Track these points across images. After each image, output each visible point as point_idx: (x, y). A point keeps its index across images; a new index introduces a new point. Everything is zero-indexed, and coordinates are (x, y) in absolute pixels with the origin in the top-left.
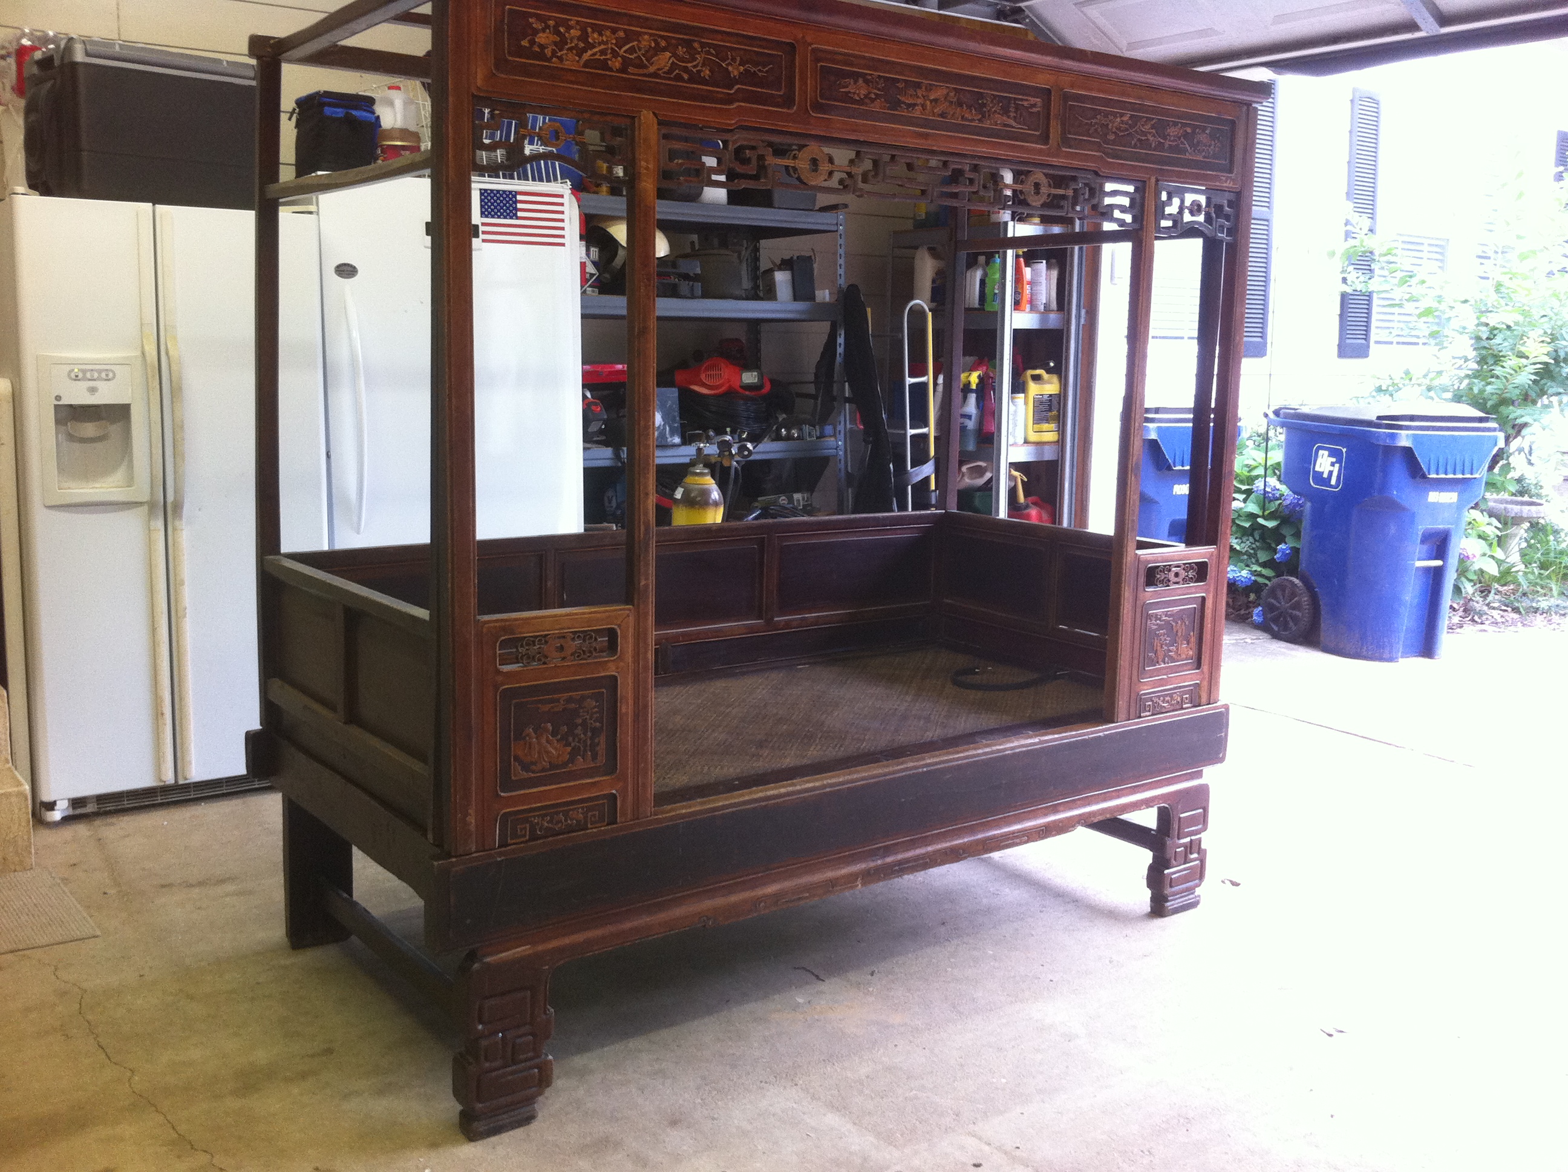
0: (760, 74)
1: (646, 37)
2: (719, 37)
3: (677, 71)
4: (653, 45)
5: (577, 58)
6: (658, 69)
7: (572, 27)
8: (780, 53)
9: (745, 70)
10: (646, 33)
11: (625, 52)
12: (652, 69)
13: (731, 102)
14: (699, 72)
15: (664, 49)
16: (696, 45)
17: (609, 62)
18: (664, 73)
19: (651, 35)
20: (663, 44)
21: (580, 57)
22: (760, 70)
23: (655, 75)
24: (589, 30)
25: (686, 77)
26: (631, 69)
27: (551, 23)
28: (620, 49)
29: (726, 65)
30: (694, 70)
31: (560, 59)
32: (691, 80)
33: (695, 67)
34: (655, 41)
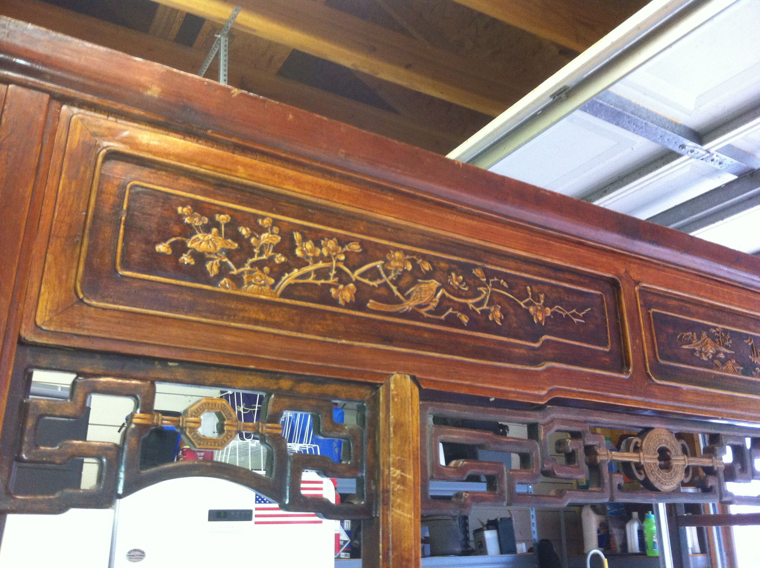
0: (575, 320)
1: (397, 254)
2: (512, 264)
3: (450, 311)
4: (409, 267)
5: (272, 281)
6: (420, 306)
7: (262, 230)
8: (599, 293)
9: (554, 313)
10: (396, 249)
11: (362, 275)
12: (408, 305)
13: (535, 362)
14: (486, 313)
15: (428, 276)
16: (477, 272)
17: (333, 291)
18: (429, 312)
19: (406, 252)
20: (427, 267)
21: (278, 279)
22: (574, 315)
23: (414, 315)
24: (297, 236)
25: (465, 319)
26: (371, 304)
27: (223, 218)
28: (353, 270)
29: (525, 304)
30: (478, 310)
31: (237, 280)
32: (474, 325)
33: (478, 304)
34: (413, 261)
